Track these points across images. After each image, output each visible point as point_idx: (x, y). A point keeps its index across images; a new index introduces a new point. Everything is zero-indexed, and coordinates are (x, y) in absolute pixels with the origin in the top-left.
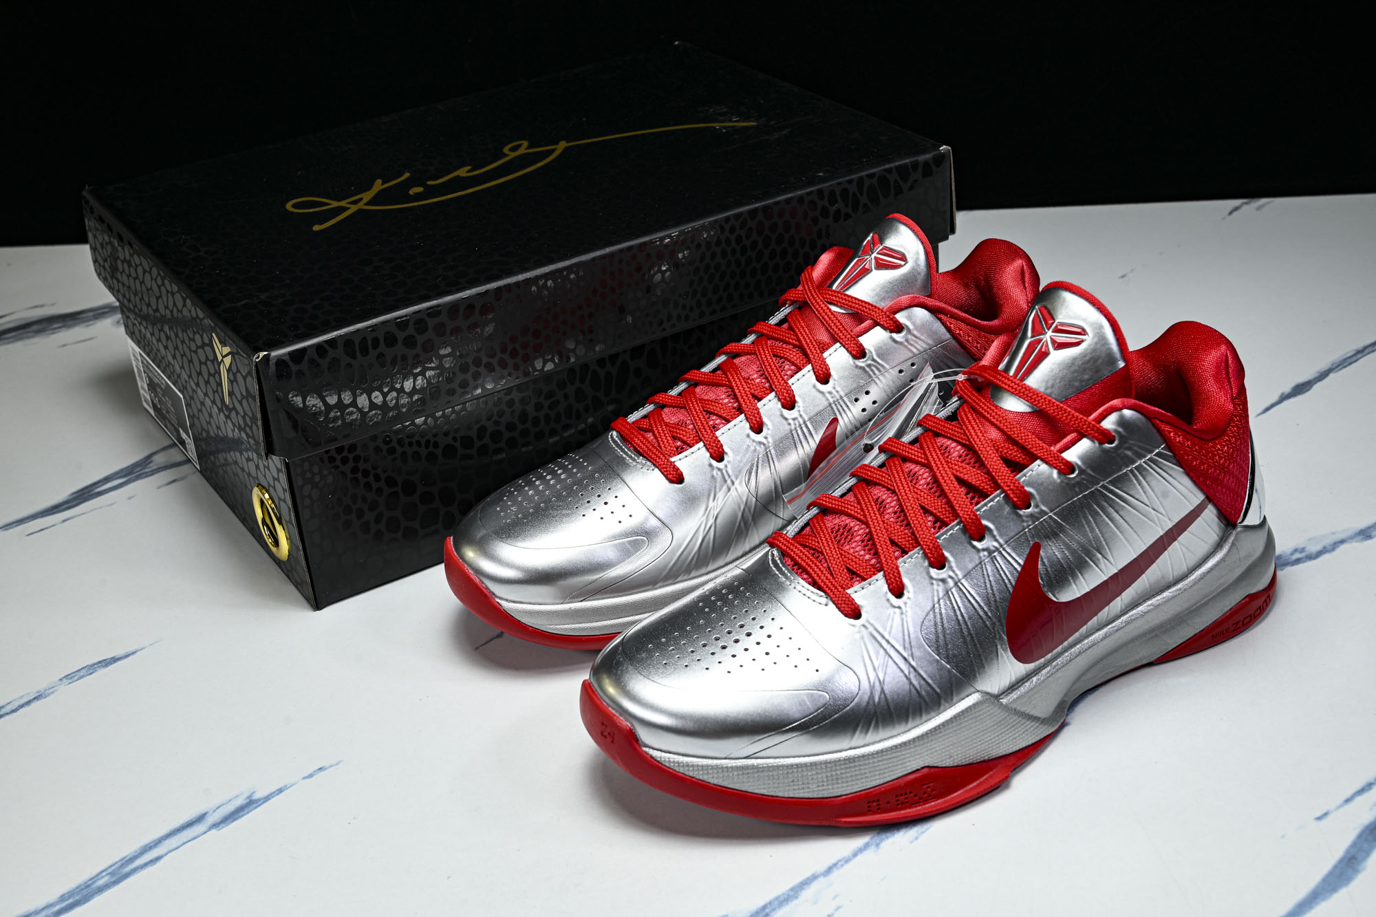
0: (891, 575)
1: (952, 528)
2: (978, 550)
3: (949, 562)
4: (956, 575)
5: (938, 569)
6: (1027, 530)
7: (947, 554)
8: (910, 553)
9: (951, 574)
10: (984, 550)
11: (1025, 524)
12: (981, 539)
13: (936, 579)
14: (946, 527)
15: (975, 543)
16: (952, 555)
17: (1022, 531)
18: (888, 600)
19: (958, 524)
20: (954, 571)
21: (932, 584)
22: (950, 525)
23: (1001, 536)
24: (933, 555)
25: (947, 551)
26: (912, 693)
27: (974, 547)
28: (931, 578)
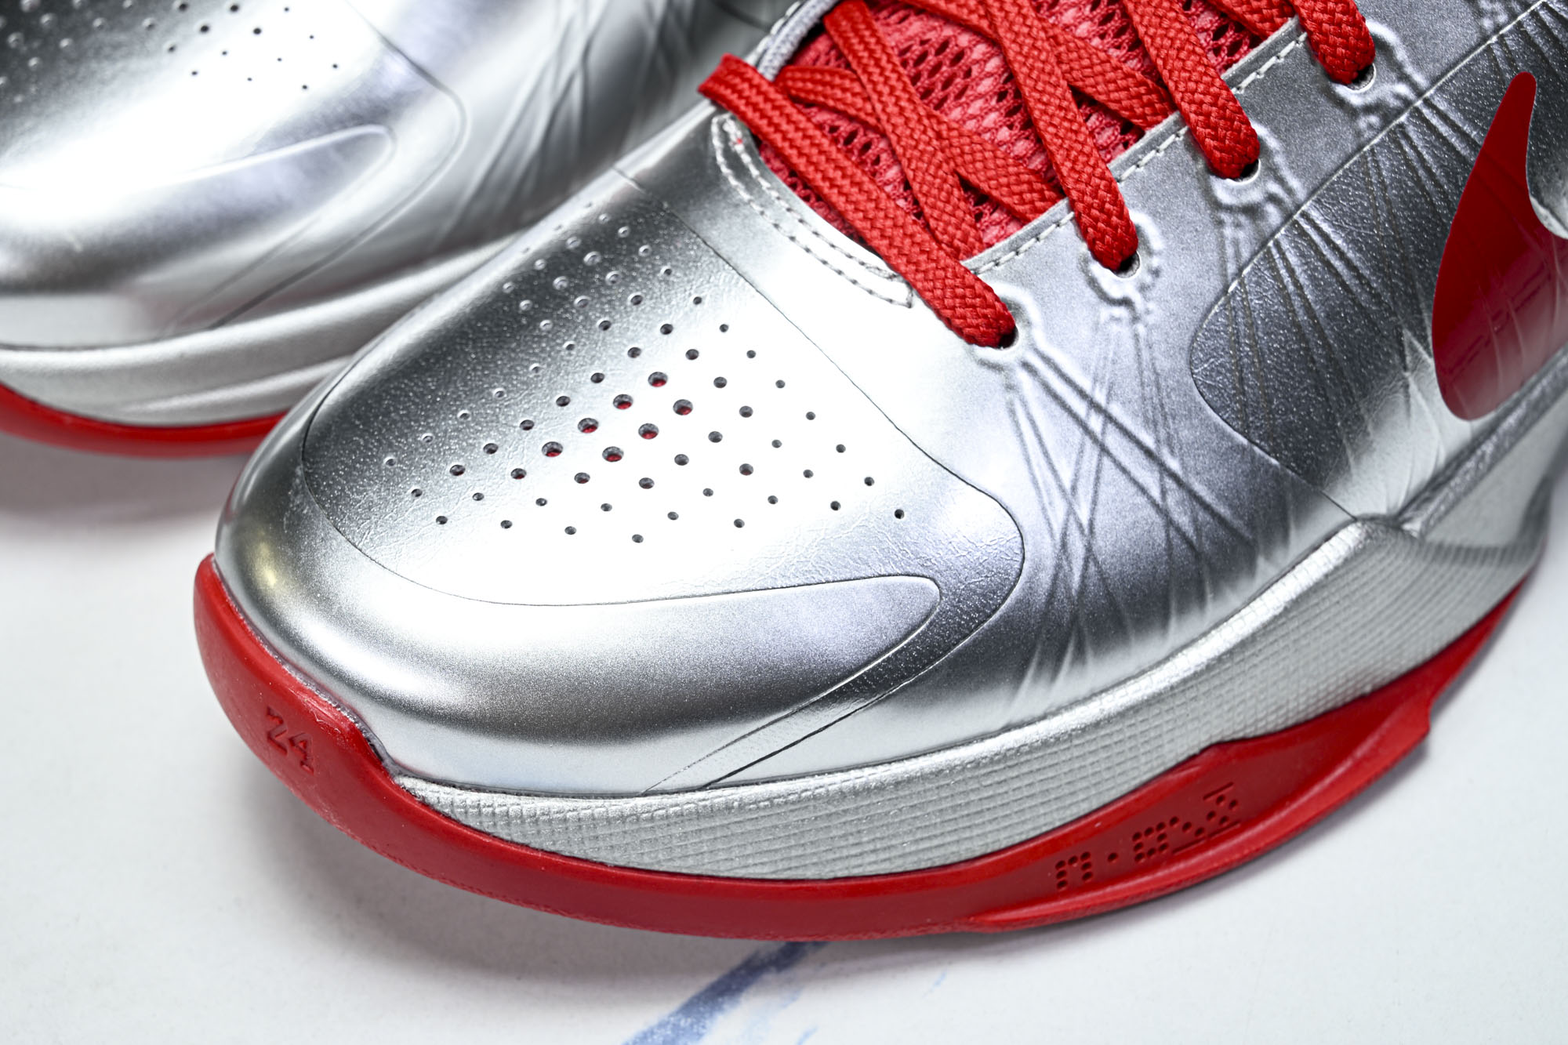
0: (1095, 212)
1: (1272, 51)
2: (1353, 113)
3: (1269, 153)
4: (1290, 191)
5: (1234, 178)
6: (1494, 39)
7: (1261, 130)
8: (1150, 133)
9: (1274, 188)
10: (1368, 109)
11: (1487, 23)
12: (1358, 75)
13: (1229, 209)
14: (1254, 44)
15: (1342, 90)
16: (1275, 131)
17: (1479, 45)
18: (1093, 283)
19: (1291, 37)
20: (1281, 181)
21: (1220, 223)
22: (1268, 42)
23: (1418, 64)
24: (1222, 140)
25: (1260, 122)
26: (1176, 551)
27: (1341, 103)
28: (1216, 205)
